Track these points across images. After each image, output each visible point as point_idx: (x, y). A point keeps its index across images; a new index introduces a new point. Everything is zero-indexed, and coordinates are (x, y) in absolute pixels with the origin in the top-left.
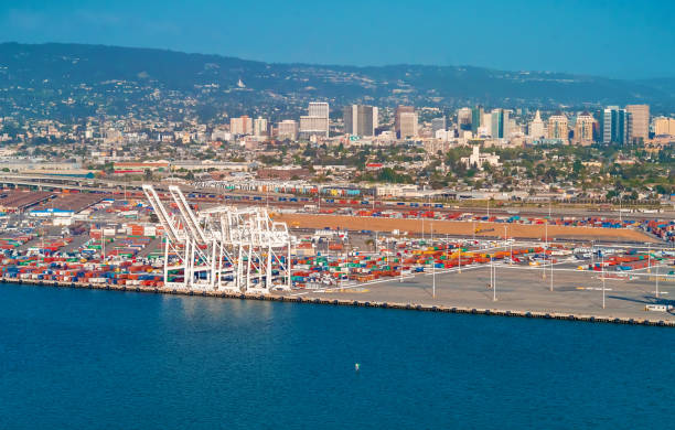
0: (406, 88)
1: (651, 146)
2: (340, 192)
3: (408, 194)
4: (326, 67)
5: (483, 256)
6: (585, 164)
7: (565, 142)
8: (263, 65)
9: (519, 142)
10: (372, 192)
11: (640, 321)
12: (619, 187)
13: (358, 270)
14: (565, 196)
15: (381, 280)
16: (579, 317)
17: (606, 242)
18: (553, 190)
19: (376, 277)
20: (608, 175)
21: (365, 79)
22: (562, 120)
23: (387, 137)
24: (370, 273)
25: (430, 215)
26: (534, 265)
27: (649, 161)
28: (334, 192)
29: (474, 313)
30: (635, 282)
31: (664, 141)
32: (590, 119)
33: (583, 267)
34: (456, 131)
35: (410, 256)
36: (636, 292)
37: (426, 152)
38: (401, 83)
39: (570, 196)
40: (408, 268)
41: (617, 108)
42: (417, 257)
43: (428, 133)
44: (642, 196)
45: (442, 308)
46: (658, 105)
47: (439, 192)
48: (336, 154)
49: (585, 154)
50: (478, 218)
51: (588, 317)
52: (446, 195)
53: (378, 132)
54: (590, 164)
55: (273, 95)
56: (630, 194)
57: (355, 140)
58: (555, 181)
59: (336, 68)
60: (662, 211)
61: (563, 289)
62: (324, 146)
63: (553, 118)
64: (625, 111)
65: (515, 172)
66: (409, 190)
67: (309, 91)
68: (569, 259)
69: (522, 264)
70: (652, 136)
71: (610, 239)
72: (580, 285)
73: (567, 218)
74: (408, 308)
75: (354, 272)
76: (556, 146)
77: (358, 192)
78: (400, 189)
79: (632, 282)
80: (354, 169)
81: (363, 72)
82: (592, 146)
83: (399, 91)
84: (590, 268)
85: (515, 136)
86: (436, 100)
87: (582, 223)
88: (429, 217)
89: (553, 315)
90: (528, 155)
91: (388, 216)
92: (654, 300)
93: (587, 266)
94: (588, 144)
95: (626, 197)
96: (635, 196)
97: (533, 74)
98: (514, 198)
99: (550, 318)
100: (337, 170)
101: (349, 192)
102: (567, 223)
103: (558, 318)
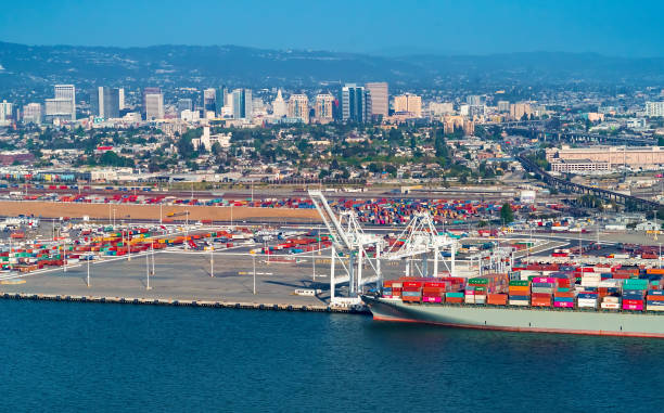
0: (169, 68)
1: (388, 123)
2: (54, 176)
3: (122, 178)
4: (90, 49)
5: (161, 242)
6: (314, 142)
7: (306, 121)
8: (25, 47)
9: (259, 122)
10: (87, 177)
11: (284, 307)
12: (334, 165)
13: (26, 260)
14: (278, 176)
15: (45, 270)
16: (225, 304)
17: (292, 223)
18: (269, 171)
19: (41, 267)
20: (330, 154)
21: (128, 60)
22: (303, 98)
23: (132, 119)
24: (36, 263)
25: (133, 200)
26: (208, 251)
27: (380, 138)
28: (48, 177)
29: (123, 302)
30: (301, 265)
31: (402, 118)
32: (330, 98)
33: (256, 251)
34: (201, 112)
35: (88, 243)
36: (295, 276)
37: (163, 134)
38: (163, 63)
39: (283, 176)
40: (77, 257)
41: (354, 86)
42: (94, 244)
43: (173, 114)
44: (353, 175)
45: (92, 299)
46: (414, 81)
47: (154, 175)
48: (72, 137)
49: (319, 133)
50: (178, 202)
51: (234, 304)
52: (160, 178)
53: (123, 113)
54: (319, 143)
55: (34, 78)
56: (342, 173)
57: (98, 122)
58: (275, 161)
59: (100, 49)
60: (365, 190)
61: (225, 275)
62: (64, 130)
63: (293, 98)
64: (363, 88)
65: (240, 153)
66: (125, 174)
67: (70, 74)
68: (247, 242)
69: (197, 248)
70: (391, 112)
71: (298, 220)
72: (244, 269)
73: (268, 200)
74: (57, 300)
75: (21, 262)
76: (295, 125)
77: (72, 177)
78: (115, 173)
79: (297, 266)
80: (83, 152)
81: (125, 53)
82: (330, 124)
83: (162, 71)
84: (263, 252)
85: (258, 115)
86: (198, 79)
87: (280, 205)
88: (131, 201)
89: (199, 303)
90: (262, 134)
91: (90, 201)
92: (308, 284)
93: (260, 250)
94: (326, 122)
95: (337, 176)
96: (346, 175)
97: (295, 52)
98: (226, 179)
99: (197, 306)
100: (66, 153)
101: (63, 177)
102: (266, 204)
103: (205, 306)
